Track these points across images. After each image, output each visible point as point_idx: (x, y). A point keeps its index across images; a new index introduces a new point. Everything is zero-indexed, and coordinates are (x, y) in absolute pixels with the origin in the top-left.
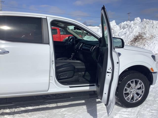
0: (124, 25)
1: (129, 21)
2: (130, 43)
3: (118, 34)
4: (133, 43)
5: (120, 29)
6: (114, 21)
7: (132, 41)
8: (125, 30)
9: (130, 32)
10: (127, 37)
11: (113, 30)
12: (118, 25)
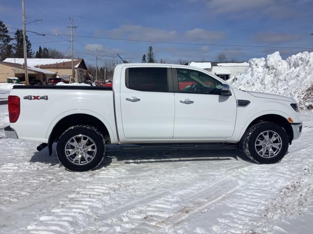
0: (296, 59)
1: (307, 52)
2: (305, 94)
3: (285, 78)
4: (310, 93)
5: (289, 67)
6: (277, 53)
7: (309, 90)
8: (298, 69)
9: (306, 73)
10: (301, 83)
11: (275, 69)
12: (284, 59)
